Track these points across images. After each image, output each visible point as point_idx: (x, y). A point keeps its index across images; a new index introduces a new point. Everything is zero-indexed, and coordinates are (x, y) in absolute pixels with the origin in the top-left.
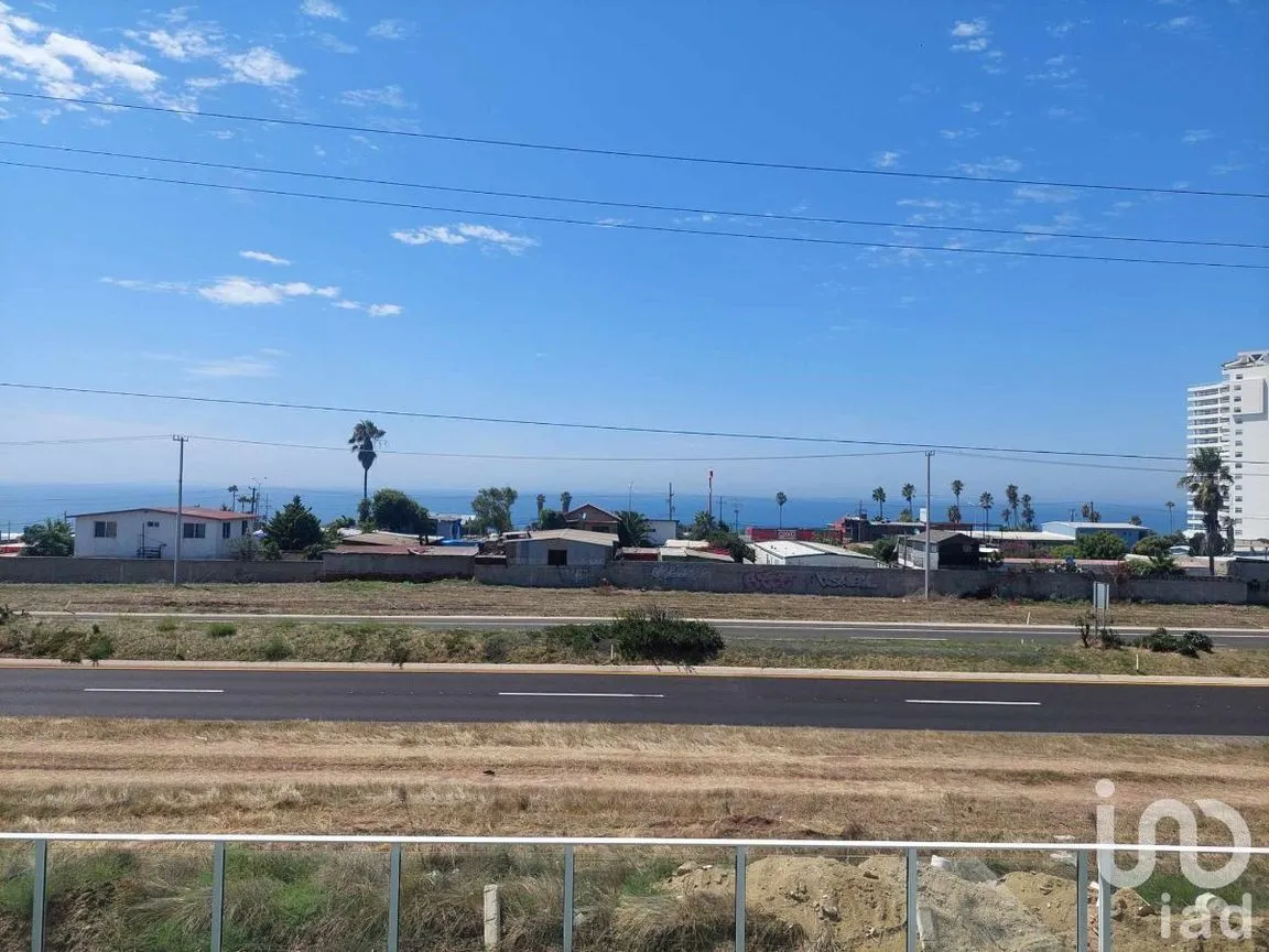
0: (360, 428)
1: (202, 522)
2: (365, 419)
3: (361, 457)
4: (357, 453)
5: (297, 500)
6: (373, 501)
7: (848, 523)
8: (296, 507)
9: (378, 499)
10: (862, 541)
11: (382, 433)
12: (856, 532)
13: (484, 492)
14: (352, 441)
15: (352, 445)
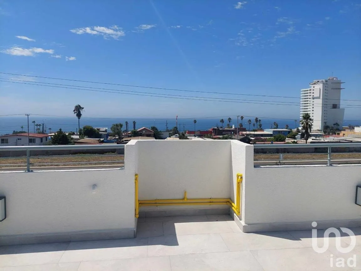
0: (76, 107)
1: (34, 138)
2: (77, 104)
3: (77, 115)
4: (76, 114)
5: (60, 130)
6: (83, 129)
7: (214, 129)
8: (60, 132)
9: (84, 128)
10: (218, 135)
11: (83, 108)
12: (216, 132)
13: (114, 125)
14: (74, 111)
15: (74, 112)
